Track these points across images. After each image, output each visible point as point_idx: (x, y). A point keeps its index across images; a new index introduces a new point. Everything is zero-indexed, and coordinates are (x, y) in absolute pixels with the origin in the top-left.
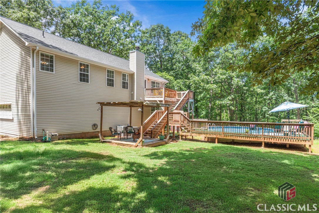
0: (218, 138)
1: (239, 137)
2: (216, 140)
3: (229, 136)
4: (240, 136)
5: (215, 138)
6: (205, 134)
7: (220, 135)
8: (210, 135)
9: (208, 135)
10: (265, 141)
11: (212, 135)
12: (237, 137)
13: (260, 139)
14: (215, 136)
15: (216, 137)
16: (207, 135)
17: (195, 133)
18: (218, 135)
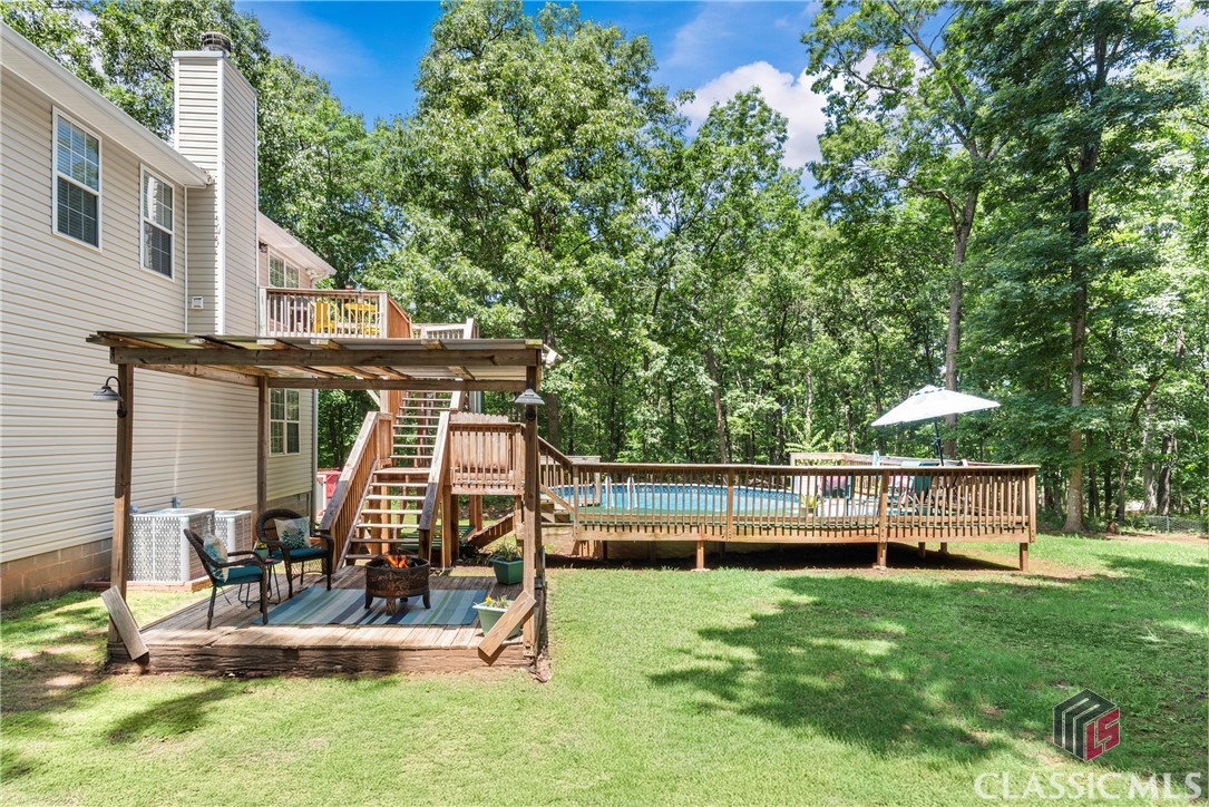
0: (706, 543)
1: (794, 532)
2: (700, 553)
3: (757, 531)
4: (799, 529)
5: (696, 542)
6: (650, 529)
7: (717, 529)
8: (672, 531)
9: (665, 530)
10: (890, 540)
11: (680, 530)
12: (787, 532)
13: (873, 534)
14: (694, 536)
15: (698, 538)
16: (657, 530)
17: (597, 528)
18: (709, 529)
